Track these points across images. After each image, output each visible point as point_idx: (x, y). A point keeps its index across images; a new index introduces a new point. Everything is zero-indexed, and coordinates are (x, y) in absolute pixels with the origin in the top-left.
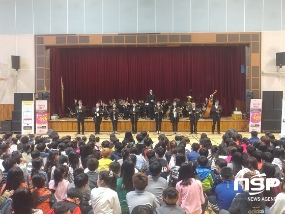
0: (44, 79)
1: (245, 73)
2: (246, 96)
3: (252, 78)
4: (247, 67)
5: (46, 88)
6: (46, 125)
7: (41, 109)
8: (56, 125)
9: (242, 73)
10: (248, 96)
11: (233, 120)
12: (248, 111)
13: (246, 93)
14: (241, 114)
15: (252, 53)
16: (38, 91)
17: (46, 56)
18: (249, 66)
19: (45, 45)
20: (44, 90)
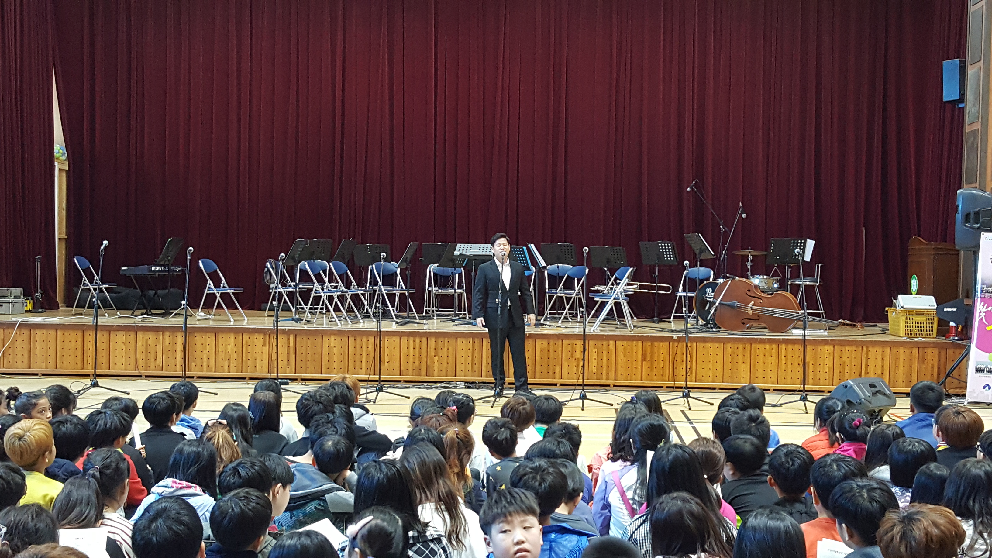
1: (962, 99)
2: (959, 216)
4: (971, 71)
9: (945, 99)
10: (967, 218)
11: (891, 338)
12: (968, 297)
13: (960, 202)
14: (935, 308)
18: (981, 64)
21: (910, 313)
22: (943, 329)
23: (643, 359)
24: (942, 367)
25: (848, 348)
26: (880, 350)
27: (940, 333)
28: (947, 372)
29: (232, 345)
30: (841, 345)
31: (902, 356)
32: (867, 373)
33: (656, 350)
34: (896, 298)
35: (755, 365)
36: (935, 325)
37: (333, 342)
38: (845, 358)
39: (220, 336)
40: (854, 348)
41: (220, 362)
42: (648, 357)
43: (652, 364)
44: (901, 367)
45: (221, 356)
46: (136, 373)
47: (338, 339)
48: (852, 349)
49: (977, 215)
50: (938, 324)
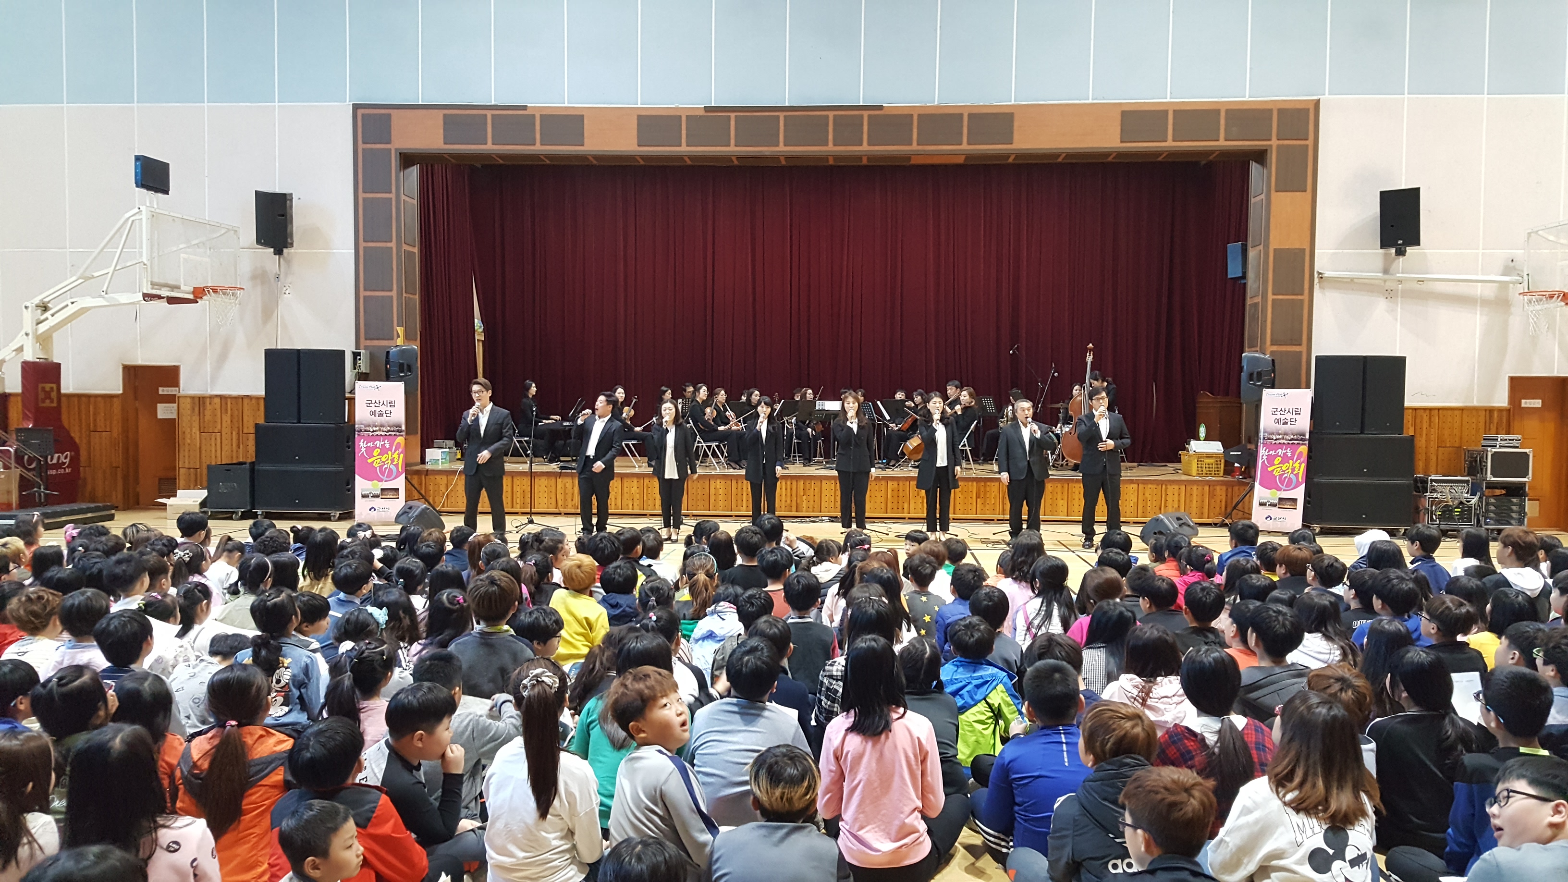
0: (394, 293)
1: (1244, 276)
2: (1244, 376)
3: (1270, 297)
4: (1252, 254)
5: (400, 330)
6: (400, 483)
7: (378, 420)
8: (441, 487)
9: (1229, 276)
10: (1251, 377)
11: (1184, 478)
12: (1250, 442)
13: (1244, 364)
14: (1222, 452)
15: (1278, 193)
16: (369, 343)
17: (403, 197)
18: (1261, 247)
19: (396, 150)
20: (392, 339)
21: (1201, 456)
22: (1229, 470)
23: (977, 497)
24: (1229, 501)
25: (1150, 486)
26: (1177, 487)
27: (1227, 472)
28: (1234, 504)
29: (635, 488)
30: (1144, 484)
31: (1195, 492)
32: (1166, 506)
33: (988, 489)
34: (1189, 444)
35: (1072, 501)
36: (1222, 466)
37: (719, 484)
38: (1147, 495)
39: (625, 480)
40: (1155, 486)
41: (625, 502)
42: (982, 495)
43: (986, 501)
44: (1194, 502)
45: (626, 496)
46: (556, 511)
47: (723, 482)
48: (1154, 486)
49: (1259, 374)
50: (1225, 466)
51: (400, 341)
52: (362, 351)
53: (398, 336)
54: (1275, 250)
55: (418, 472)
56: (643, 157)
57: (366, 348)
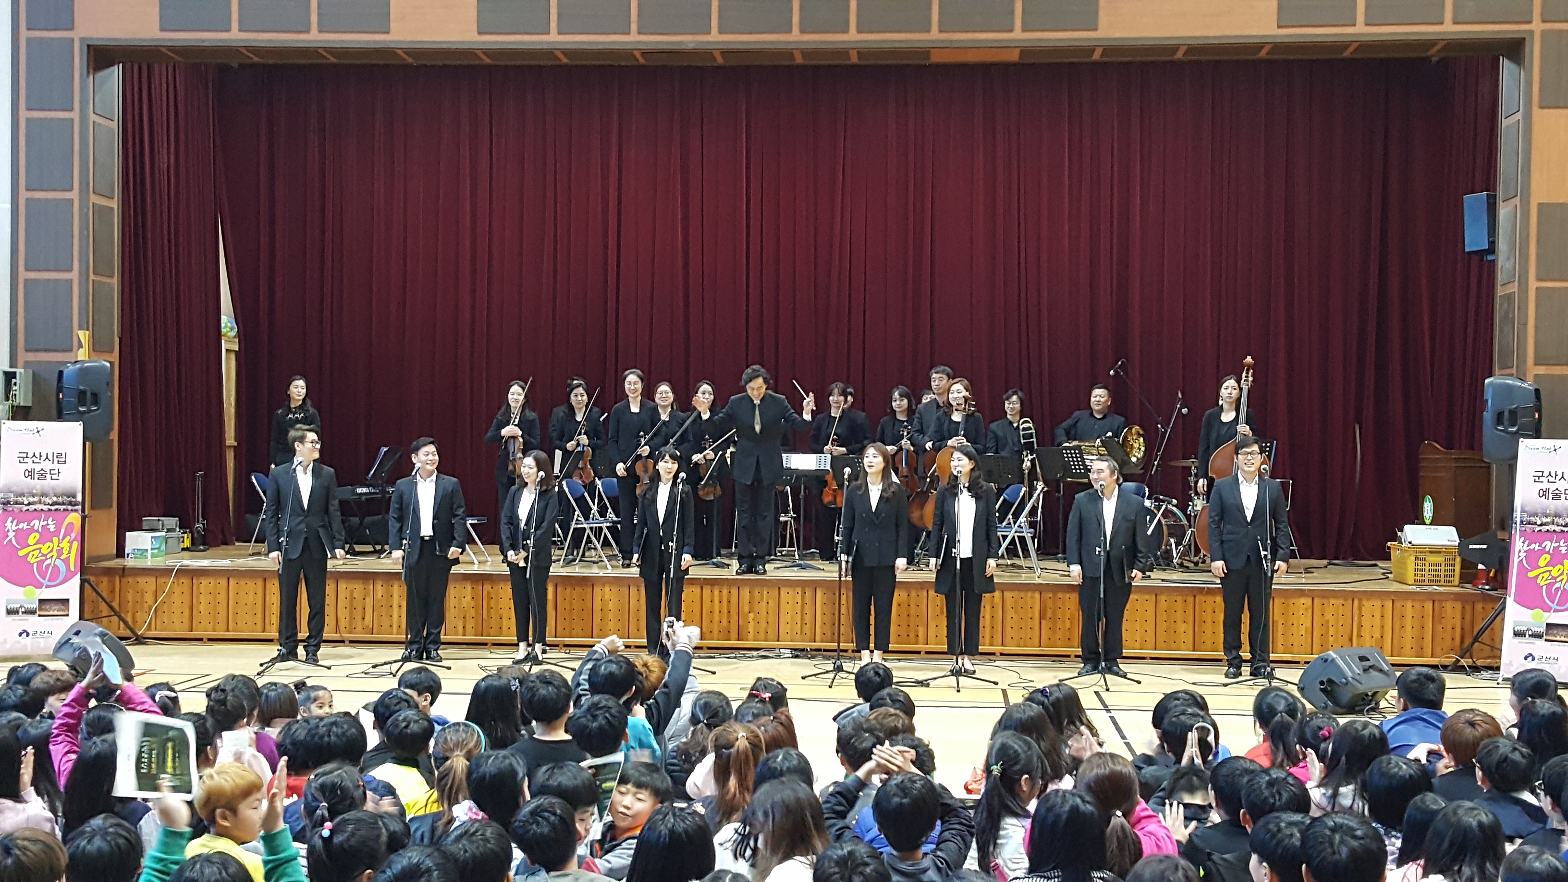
0: (74, 275)
1: (1492, 249)
2: (1488, 416)
3: (1533, 284)
4: (1504, 211)
5: (84, 336)
6: (71, 590)
7: (37, 485)
8: (149, 598)
9: (1466, 250)
10: (1499, 418)
11: (1393, 586)
12: (1500, 528)
13: (1489, 395)
14: (1457, 544)
15: (1546, 111)
16: (32, 357)
17: (93, 117)
18: (1517, 200)
19: (82, 40)
20: (71, 350)
21: (1422, 552)
22: (1468, 575)
23: (1042, 617)
24: (1467, 628)
25: (1332, 601)
26: (1378, 604)
27: (1465, 578)
28: (1475, 633)
29: (469, 598)
30: (1323, 597)
31: (1409, 611)
32: (1360, 636)
33: (1059, 604)
34: (1400, 531)
35: (1200, 626)
36: (1458, 568)
37: (608, 593)
38: (1328, 616)
40: (1341, 601)
42: (1049, 615)
43: (1055, 625)
44: (1408, 628)
46: (336, 637)
47: (615, 590)
48: (1338, 602)
49: (1513, 413)
50: (1462, 568)
51: (82, 354)
52: (19, 371)
53: (80, 346)
54: (1540, 205)
55: (109, 572)
56: (487, 52)
57: (27, 365)
